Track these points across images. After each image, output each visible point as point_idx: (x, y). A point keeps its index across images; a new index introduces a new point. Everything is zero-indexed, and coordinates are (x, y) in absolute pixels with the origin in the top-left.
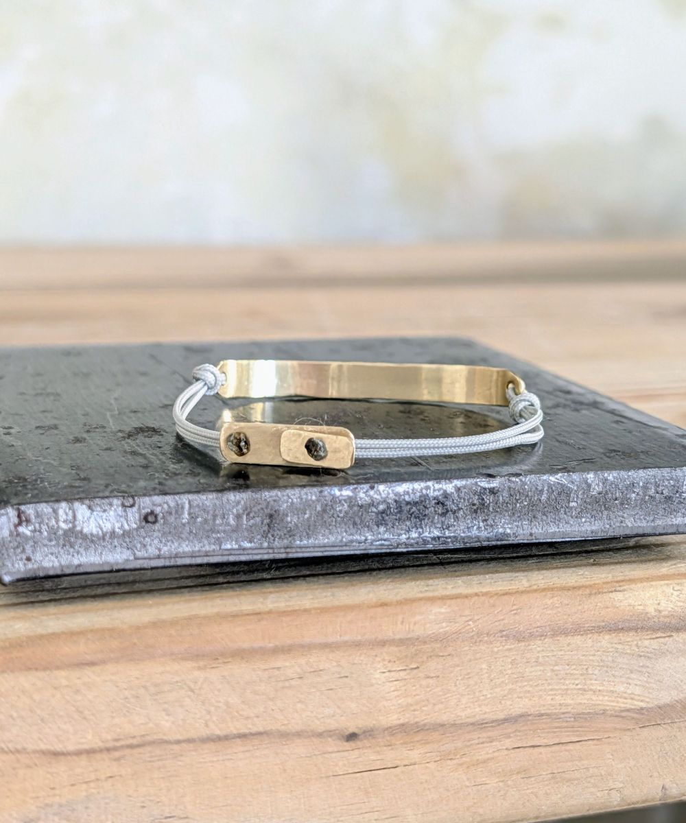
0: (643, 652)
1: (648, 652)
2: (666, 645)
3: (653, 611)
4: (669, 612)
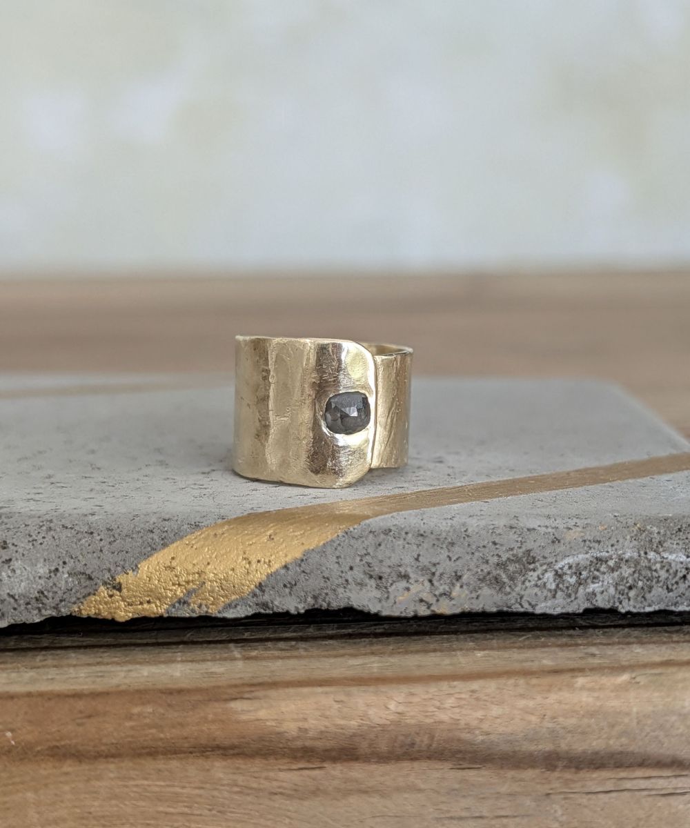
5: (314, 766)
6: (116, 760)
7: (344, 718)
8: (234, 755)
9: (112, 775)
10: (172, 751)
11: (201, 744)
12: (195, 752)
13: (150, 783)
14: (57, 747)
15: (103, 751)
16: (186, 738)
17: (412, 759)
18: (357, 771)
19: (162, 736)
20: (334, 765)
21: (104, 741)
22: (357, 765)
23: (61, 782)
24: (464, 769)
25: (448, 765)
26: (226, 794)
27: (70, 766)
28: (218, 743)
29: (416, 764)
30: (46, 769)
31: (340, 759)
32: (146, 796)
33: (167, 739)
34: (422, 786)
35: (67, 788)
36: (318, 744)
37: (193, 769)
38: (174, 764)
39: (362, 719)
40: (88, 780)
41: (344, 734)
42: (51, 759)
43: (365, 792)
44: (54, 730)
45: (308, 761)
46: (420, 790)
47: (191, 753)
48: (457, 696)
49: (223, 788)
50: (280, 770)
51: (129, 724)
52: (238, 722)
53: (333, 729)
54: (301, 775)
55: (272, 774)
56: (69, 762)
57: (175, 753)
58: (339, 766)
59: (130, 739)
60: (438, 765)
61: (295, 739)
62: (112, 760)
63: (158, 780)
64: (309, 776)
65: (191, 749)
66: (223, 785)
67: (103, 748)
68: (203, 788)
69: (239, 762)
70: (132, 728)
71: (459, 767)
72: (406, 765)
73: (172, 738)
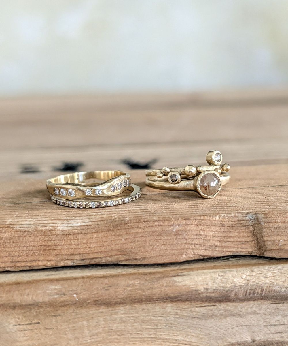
0: (196, 315)
1: (199, 315)
2: (211, 311)
3: (203, 289)
4: (214, 290)
5: (211, 305)
6: (124, 305)
7: (223, 283)
8: (176, 301)
9: (122, 312)
10: (149, 300)
11: (161, 296)
12: (159, 300)
13: (139, 315)
14: (97, 300)
15: (118, 301)
16: (155, 294)
17: (254, 300)
18: (230, 306)
19: (144, 293)
20: (220, 304)
21: (118, 297)
22: (230, 304)
23: (99, 316)
24: (277, 303)
25: (270, 302)
26: (172, 319)
27: (104, 309)
28: (169, 296)
29: (256, 302)
30: (93, 311)
31: (223, 301)
32: (137, 321)
33: (146, 295)
34: (258, 312)
35: (101, 319)
36: (213, 295)
37: (158, 308)
38: (149, 306)
39: (231, 284)
40: (111, 315)
41: (224, 290)
42: (95, 306)
43: (234, 315)
44: (95, 293)
45: (209, 303)
46: (258, 314)
47: (157, 301)
48: (272, 272)
49: (171, 316)
50: (196, 307)
51: (129, 289)
52: (177, 286)
53: (219, 288)
54: (206, 309)
55: (193, 309)
56: (103, 307)
57: (150, 301)
58: (222, 304)
59: (129, 296)
60: (266, 302)
61: (202, 293)
62: (122, 305)
63: (143, 313)
64: (209, 309)
65: (157, 299)
66: (171, 315)
67: (118, 300)
68: (162, 316)
69: (179, 304)
70: (130, 290)
71: (274, 303)
72: (252, 302)
73: (149, 295)
